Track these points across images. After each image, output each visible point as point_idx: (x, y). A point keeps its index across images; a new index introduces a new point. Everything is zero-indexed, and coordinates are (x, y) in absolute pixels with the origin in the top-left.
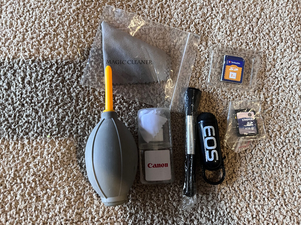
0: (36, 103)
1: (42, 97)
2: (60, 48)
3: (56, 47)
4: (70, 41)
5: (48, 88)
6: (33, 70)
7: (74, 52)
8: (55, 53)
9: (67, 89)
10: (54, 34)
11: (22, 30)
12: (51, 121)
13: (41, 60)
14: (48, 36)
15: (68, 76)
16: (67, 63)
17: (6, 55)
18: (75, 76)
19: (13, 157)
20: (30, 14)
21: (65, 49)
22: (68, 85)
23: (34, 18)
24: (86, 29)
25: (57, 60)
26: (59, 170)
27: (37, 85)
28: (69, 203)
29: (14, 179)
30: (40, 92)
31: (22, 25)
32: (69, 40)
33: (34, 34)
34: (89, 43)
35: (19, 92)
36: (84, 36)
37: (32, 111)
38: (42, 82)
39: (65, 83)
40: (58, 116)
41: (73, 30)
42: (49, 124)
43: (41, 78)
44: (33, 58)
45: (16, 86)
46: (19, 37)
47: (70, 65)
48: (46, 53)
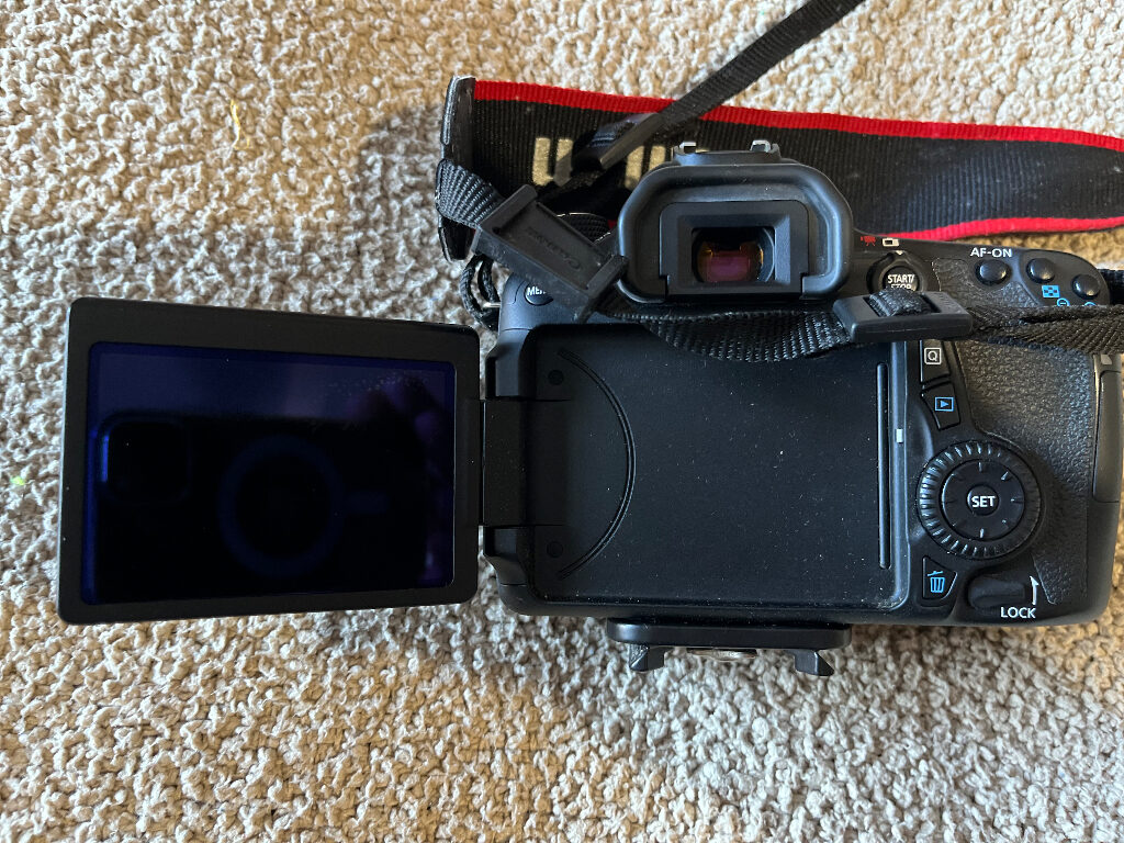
1: (32, 298)
2: (152, 92)
3: (136, 86)
4: (202, 68)
5: (68, 259)
6: (18, 173)
7: (213, 116)
9: (157, 272)
10: (134, 30)
13: (60, 135)
14: (108, 36)
15: (173, 216)
16: (171, 160)
18: (204, 220)
21: (173, 97)
22: (165, 253)
24: (279, 23)
25: (130, 142)
26: (36, 647)
27: (22, 240)
30: (28, 273)
32: (195, 63)
33: (48, 20)
34: (283, 87)
36: (268, 54)
38: (45, 229)
39: (150, 247)
41: (221, 19)
42: (37, 424)
43: (44, 212)
44: (27, 122)
47: (187, 170)
48: (88, 104)
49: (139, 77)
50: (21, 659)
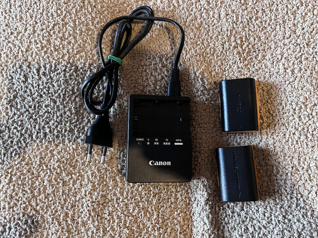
0: (53, 93)
1: (58, 88)
2: (70, 38)
3: (66, 37)
4: (79, 30)
5: (63, 78)
6: (47, 61)
7: (84, 40)
8: (65, 43)
9: (81, 78)
10: (63, 24)
11: (31, 23)
12: (70, 110)
13: (53, 51)
14: (57, 26)
15: (81, 65)
16: (78, 52)
17: (20, 48)
18: (87, 65)
19: (38, 145)
20: (37, 6)
21: (75, 38)
22: (81, 73)
23: (41, 9)
24: (94, 15)
25: (68, 50)
26: (80, 156)
27: (52, 75)
28: (94, 186)
29: (40, 165)
30: (55, 83)
31: (31, 17)
33: (43, 25)
34: (98, 30)
35: (36, 84)
36: (93, 23)
37: (50, 101)
38: (56, 72)
39: (78, 73)
40: (76, 104)
41: (81, 17)
42: (68, 113)
43: (54, 69)
44: (45, 49)
45: (33, 78)
46: (30, 30)
47: (82, 54)
48: (57, 43)
49: (67, 35)
50: (78, 158)
